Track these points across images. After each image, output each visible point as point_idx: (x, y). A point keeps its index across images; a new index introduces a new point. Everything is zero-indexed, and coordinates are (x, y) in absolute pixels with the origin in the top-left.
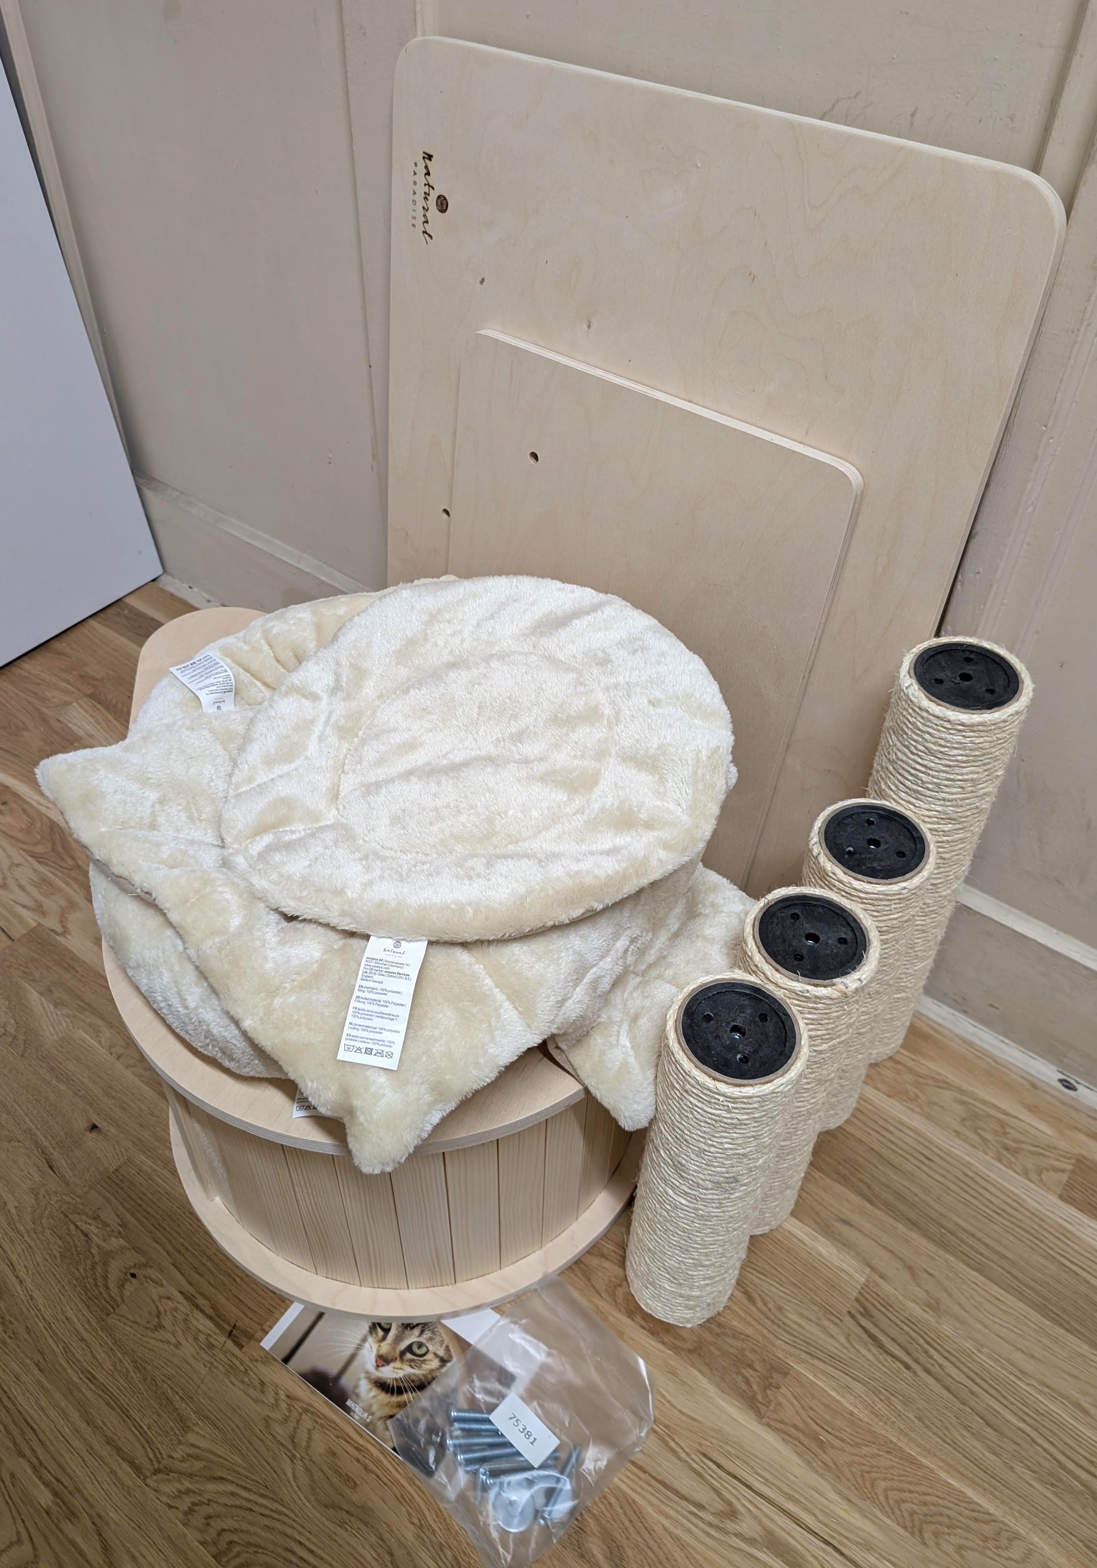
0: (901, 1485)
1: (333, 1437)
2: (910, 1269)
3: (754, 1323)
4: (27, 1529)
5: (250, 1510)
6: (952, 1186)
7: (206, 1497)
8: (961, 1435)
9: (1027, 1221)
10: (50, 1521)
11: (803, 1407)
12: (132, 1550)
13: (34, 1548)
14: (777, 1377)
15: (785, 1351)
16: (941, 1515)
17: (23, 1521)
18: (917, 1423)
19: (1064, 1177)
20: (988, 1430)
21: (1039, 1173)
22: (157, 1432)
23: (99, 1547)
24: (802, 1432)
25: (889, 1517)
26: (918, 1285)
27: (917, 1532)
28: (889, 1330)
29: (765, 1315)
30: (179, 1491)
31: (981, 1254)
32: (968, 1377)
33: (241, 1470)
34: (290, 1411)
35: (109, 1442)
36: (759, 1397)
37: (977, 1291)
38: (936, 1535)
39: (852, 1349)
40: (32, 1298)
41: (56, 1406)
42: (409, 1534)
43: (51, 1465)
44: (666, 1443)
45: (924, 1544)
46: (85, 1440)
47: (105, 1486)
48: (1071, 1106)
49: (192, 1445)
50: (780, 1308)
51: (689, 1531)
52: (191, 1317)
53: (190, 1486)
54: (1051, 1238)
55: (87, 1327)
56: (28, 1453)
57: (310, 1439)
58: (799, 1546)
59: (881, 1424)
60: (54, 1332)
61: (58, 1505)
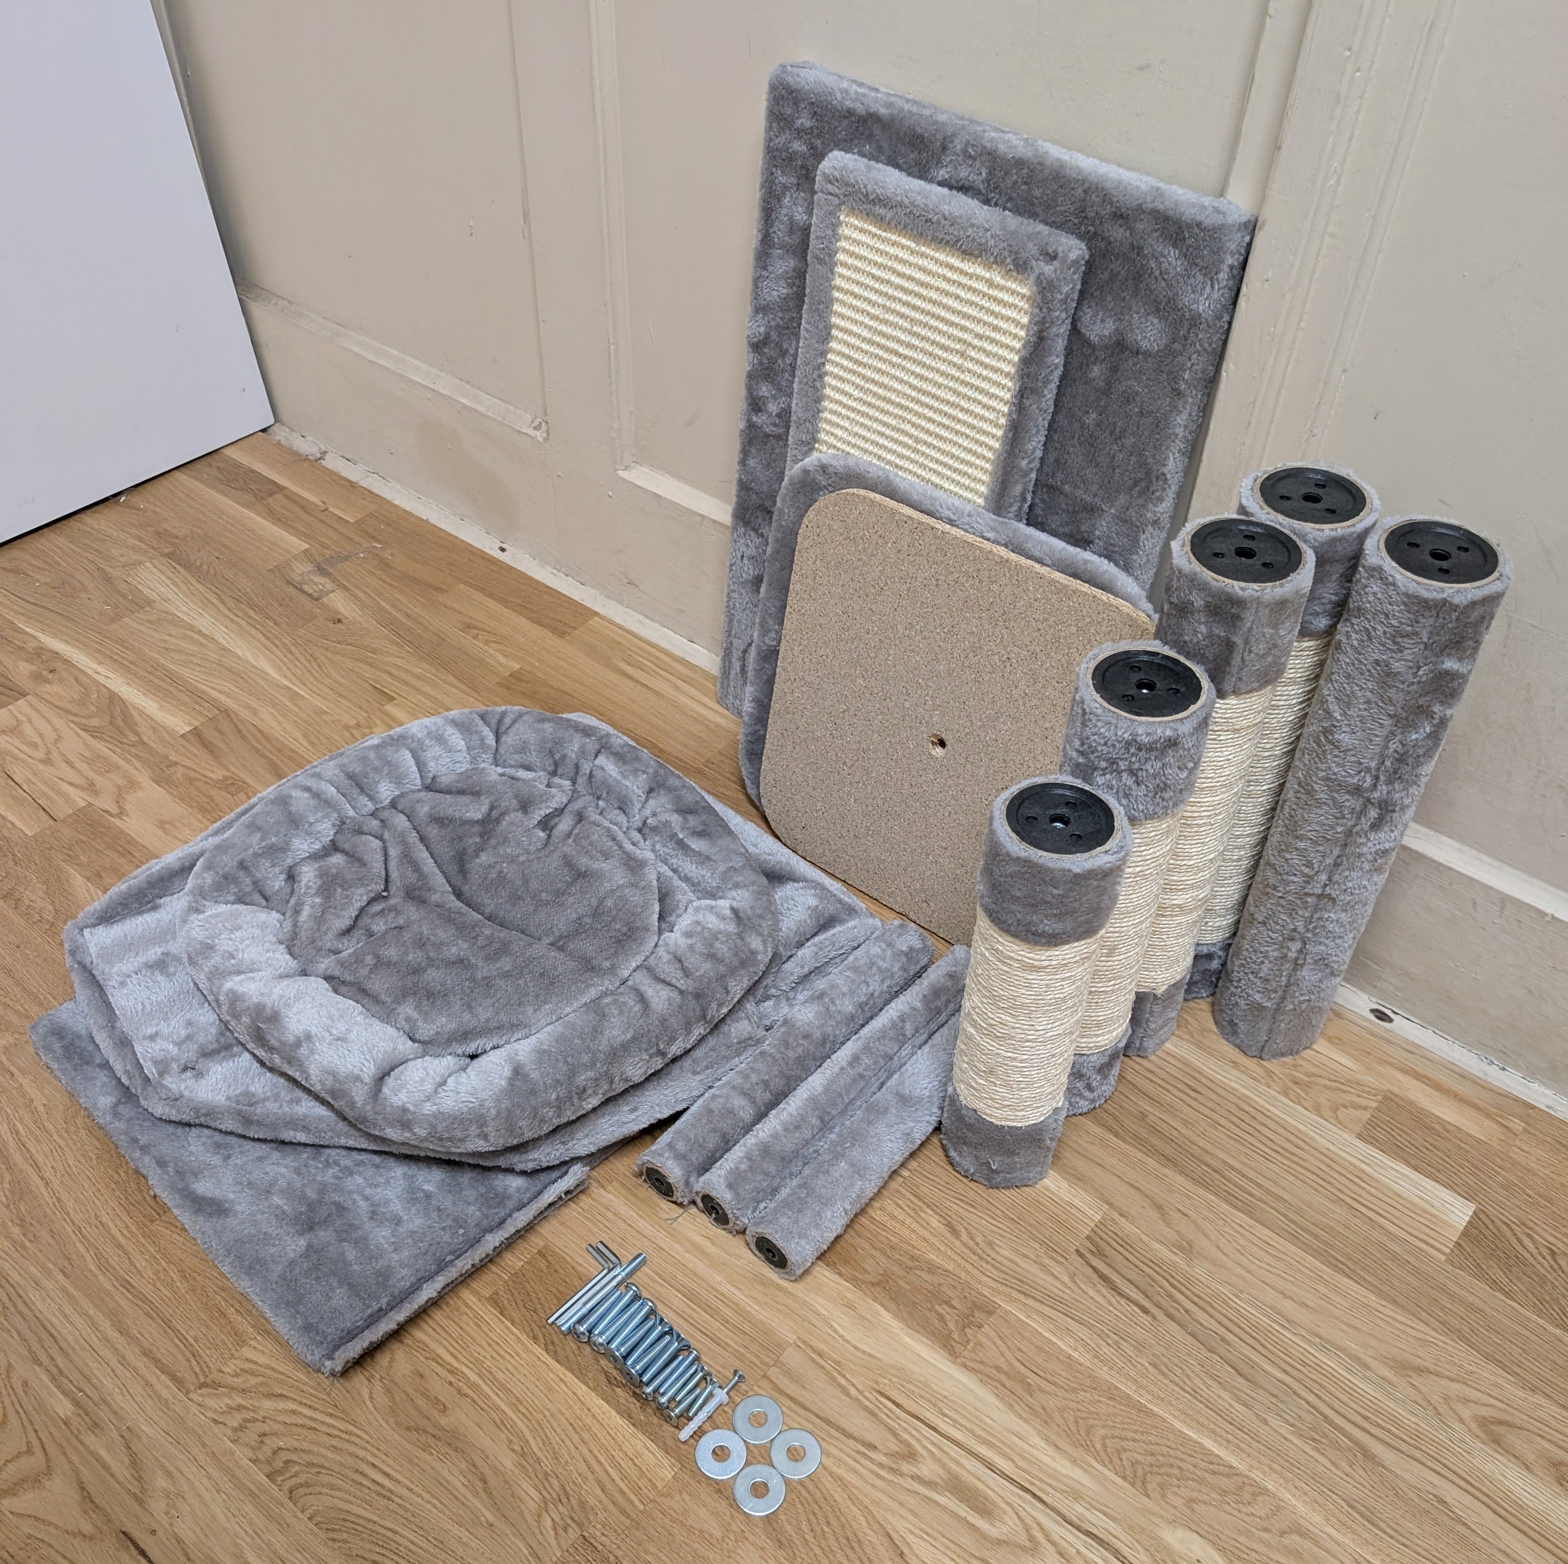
0: (1124, 1433)
1: (422, 1359)
2: (1160, 1208)
3: (955, 1257)
4: (40, 1439)
5: (315, 1429)
6: (1222, 1121)
7: (261, 1414)
8: (1205, 1383)
9: (1315, 1162)
10: (68, 1433)
11: (1009, 1348)
12: (167, 1464)
13: (48, 1459)
14: (979, 1316)
15: (993, 1289)
16: (1172, 1465)
17: (36, 1431)
18: (1151, 1369)
19: (1367, 1115)
20: (1240, 1380)
21: (1335, 1109)
22: (204, 1345)
23: (127, 1462)
24: (1005, 1373)
25: (1105, 1466)
26: (1168, 1225)
27: (1139, 1483)
28: (1125, 1271)
29: (971, 1250)
30: (230, 1407)
31: (1251, 1195)
32: (1220, 1323)
33: (306, 1388)
35: (145, 1354)
36: (956, 1336)
37: (1242, 1234)
38: (1162, 1486)
39: (1076, 1289)
40: (59, 1200)
41: (83, 1314)
42: (508, 1462)
43: (75, 1376)
44: (834, 1379)
45: (1148, 1496)
46: (116, 1350)
47: (139, 1399)
48: (1382, 1038)
49: (247, 1360)
50: (990, 1244)
51: (856, 1472)
53: (243, 1402)
54: (1343, 1180)
55: (126, 1232)
56: (46, 1361)
58: (990, 1492)
59: (1105, 1369)
60: (84, 1237)
61: (79, 1415)
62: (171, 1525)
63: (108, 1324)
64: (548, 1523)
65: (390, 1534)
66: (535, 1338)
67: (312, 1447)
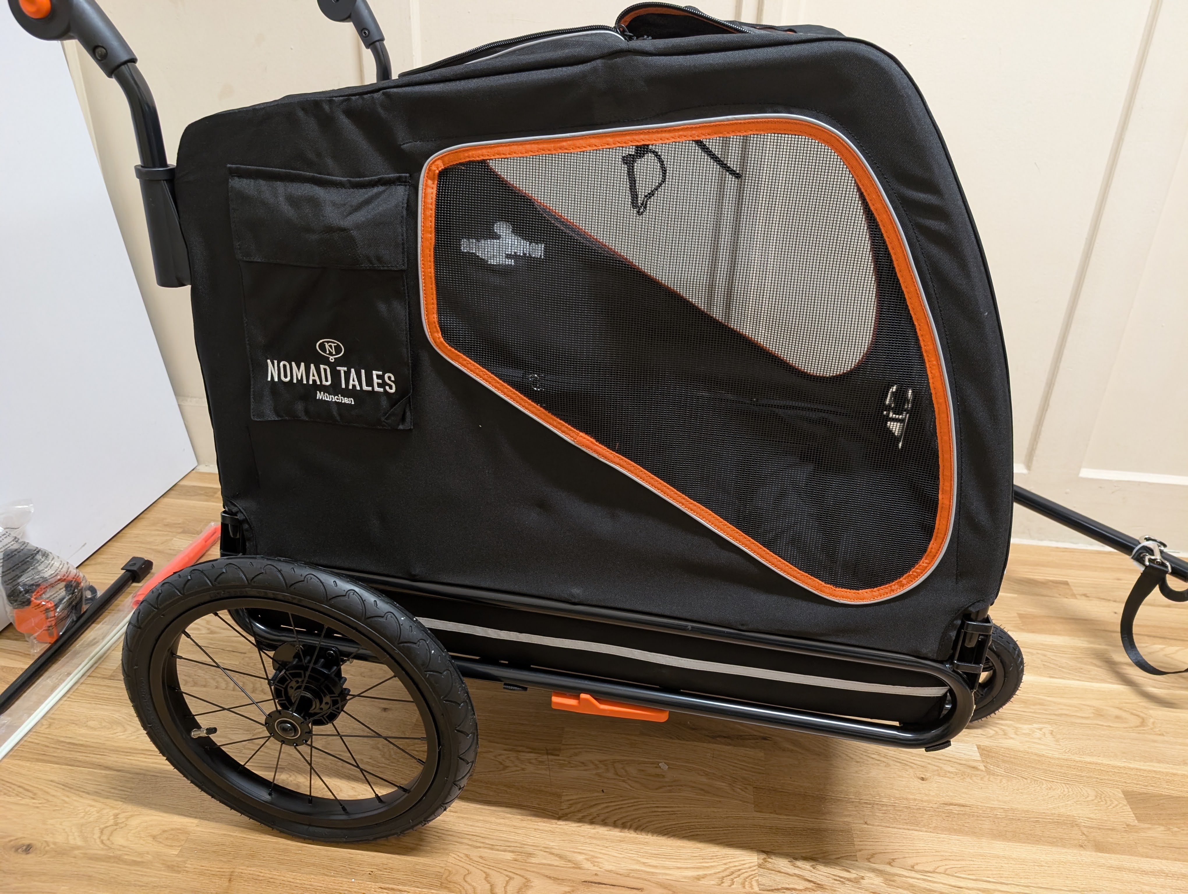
4: (510, 872)
5: (621, 808)
7: (595, 814)
10: (521, 863)
12: (576, 850)
13: (523, 876)
17: (505, 870)
22: (544, 804)
23: (557, 859)
30: (579, 819)
33: (602, 797)
34: (606, 766)
35: (522, 820)
41: (478, 821)
42: (704, 780)
43: (501, 843)
46: (509, 825)
47: (538, 836)
49: (568, 800)
52: (519, 757)
53: (582, 815)
57: (626, 771)
61: (518, 855)
62: (600, 868)
63: (494, 819)
64: (739, 790)
65: (687, 824)
66: (671, 738)
67: (627, 814)
